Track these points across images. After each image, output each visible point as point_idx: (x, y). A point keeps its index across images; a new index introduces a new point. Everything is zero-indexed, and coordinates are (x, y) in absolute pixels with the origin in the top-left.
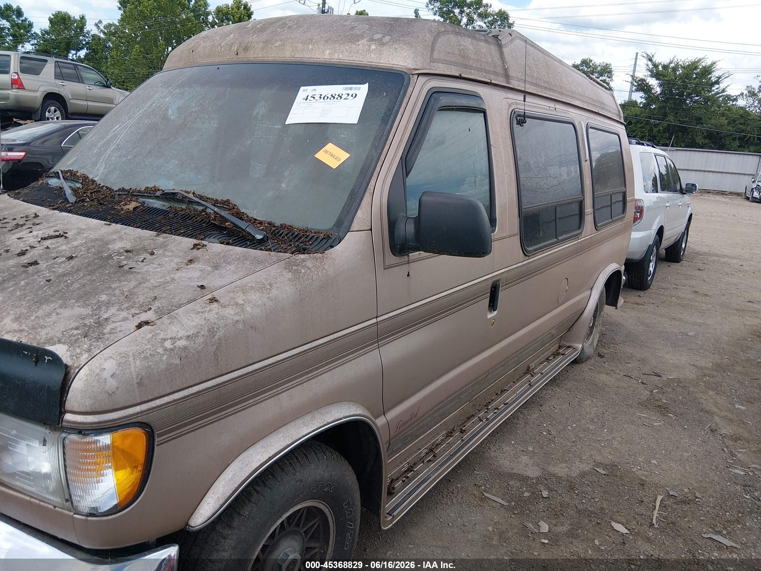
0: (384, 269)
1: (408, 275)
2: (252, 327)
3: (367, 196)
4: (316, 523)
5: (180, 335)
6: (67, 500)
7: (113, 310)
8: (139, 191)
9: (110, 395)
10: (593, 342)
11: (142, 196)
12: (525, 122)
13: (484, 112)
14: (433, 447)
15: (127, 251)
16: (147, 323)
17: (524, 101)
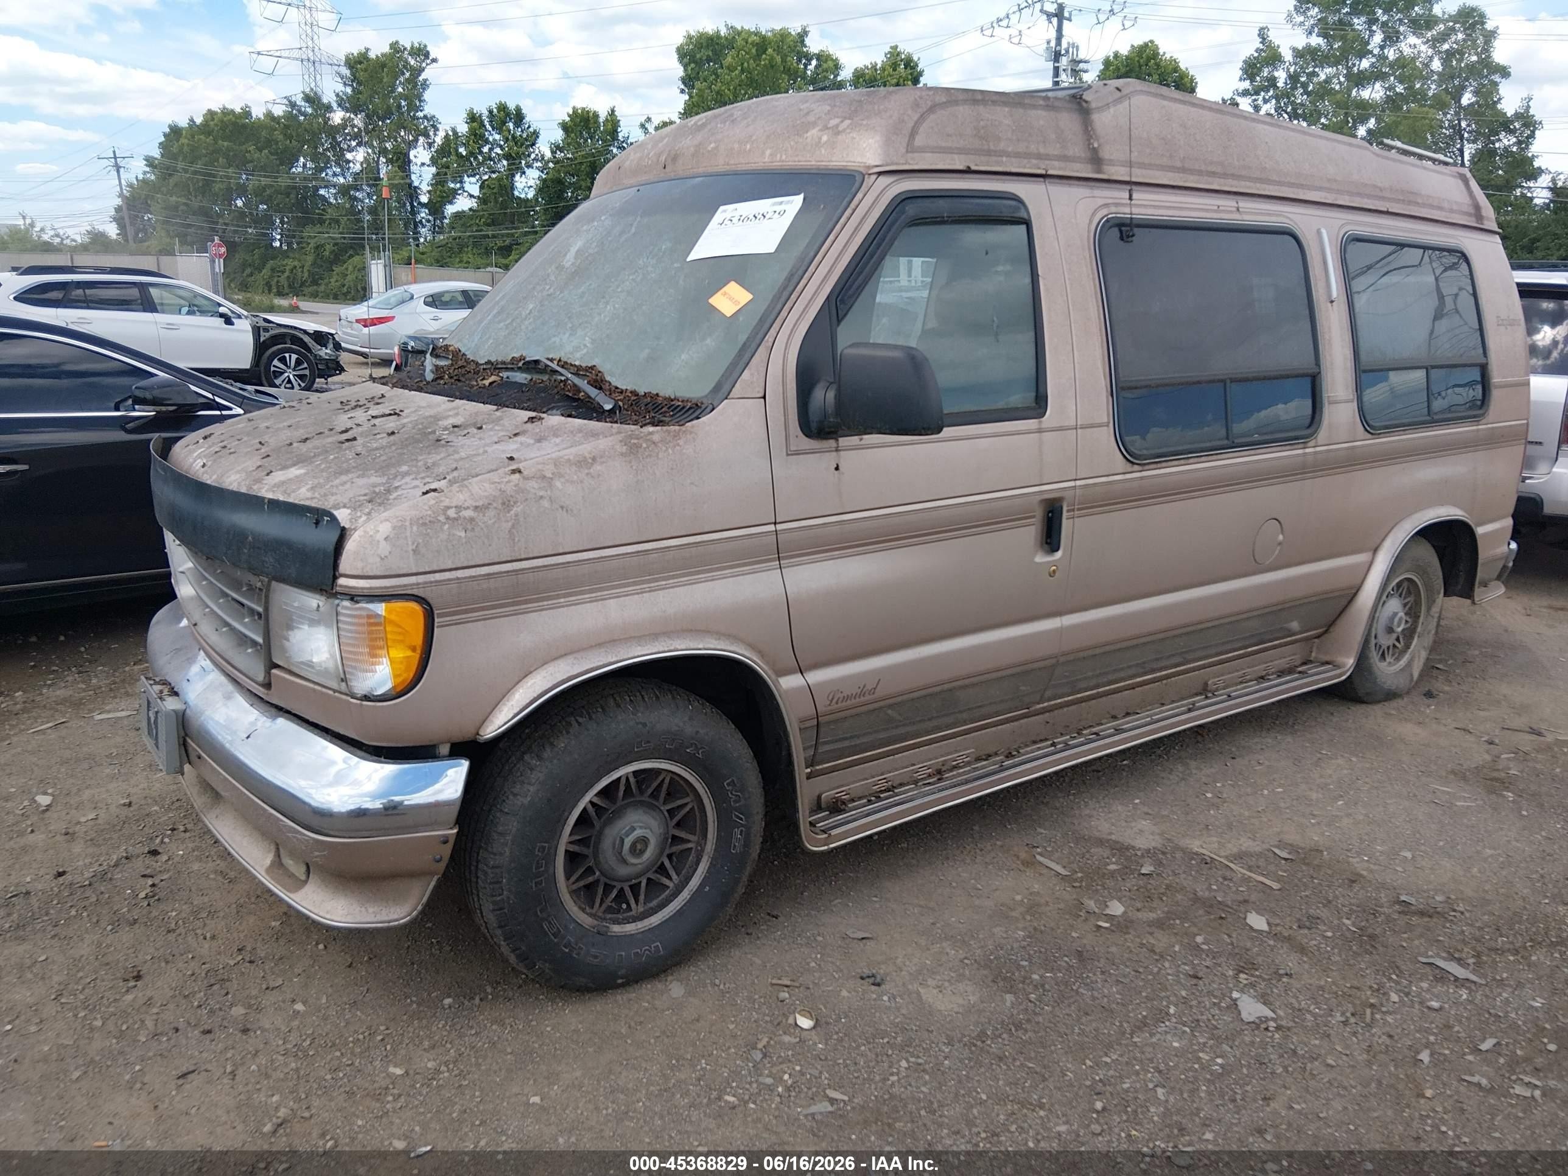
0: (788, 455)
1: (837, 469)
2: (562, 507)
3: (762, 351)
4: (686, 804)
5: (466, 504)
6: (342, 680)
7: (407, 479)
8: (503, 363)
9: (382, 559)
10: (1409, 664)
11: (507, 369)
12: (1133, 236)
13: (1027, 223)
14: (944, 769)
15: (454, 427)
16: (435, 490)
17: (1131, 198)
